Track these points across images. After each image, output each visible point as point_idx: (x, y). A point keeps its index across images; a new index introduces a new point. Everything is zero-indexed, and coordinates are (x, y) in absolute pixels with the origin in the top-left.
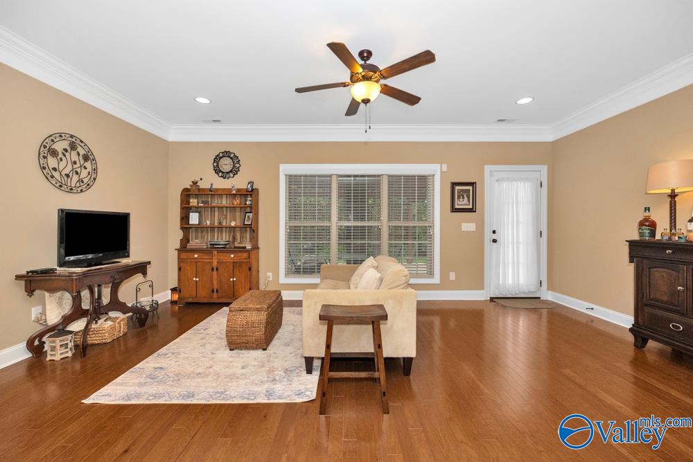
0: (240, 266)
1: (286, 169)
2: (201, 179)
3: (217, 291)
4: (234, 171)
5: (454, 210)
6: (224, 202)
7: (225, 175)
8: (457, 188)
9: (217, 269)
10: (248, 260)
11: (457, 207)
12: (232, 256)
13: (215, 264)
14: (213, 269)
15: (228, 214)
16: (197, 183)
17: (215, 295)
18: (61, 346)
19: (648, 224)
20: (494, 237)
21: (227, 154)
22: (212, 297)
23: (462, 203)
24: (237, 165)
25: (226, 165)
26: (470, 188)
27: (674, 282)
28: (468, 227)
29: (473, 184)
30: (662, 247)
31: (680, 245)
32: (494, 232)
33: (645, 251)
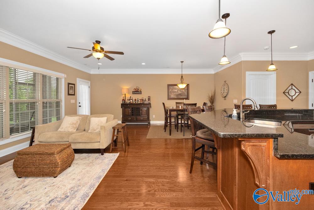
5: (69, 94)
8: (70, 85)
11: (70, 93)
20: (80, 105)
23: (71, 92)
26: (73, 86)
27: (129, 111)
28: (73, 101)
29: (74, 85)
30: (127, 104)
31: (130, 104)
32: (80, 103)
33: (124, 105)
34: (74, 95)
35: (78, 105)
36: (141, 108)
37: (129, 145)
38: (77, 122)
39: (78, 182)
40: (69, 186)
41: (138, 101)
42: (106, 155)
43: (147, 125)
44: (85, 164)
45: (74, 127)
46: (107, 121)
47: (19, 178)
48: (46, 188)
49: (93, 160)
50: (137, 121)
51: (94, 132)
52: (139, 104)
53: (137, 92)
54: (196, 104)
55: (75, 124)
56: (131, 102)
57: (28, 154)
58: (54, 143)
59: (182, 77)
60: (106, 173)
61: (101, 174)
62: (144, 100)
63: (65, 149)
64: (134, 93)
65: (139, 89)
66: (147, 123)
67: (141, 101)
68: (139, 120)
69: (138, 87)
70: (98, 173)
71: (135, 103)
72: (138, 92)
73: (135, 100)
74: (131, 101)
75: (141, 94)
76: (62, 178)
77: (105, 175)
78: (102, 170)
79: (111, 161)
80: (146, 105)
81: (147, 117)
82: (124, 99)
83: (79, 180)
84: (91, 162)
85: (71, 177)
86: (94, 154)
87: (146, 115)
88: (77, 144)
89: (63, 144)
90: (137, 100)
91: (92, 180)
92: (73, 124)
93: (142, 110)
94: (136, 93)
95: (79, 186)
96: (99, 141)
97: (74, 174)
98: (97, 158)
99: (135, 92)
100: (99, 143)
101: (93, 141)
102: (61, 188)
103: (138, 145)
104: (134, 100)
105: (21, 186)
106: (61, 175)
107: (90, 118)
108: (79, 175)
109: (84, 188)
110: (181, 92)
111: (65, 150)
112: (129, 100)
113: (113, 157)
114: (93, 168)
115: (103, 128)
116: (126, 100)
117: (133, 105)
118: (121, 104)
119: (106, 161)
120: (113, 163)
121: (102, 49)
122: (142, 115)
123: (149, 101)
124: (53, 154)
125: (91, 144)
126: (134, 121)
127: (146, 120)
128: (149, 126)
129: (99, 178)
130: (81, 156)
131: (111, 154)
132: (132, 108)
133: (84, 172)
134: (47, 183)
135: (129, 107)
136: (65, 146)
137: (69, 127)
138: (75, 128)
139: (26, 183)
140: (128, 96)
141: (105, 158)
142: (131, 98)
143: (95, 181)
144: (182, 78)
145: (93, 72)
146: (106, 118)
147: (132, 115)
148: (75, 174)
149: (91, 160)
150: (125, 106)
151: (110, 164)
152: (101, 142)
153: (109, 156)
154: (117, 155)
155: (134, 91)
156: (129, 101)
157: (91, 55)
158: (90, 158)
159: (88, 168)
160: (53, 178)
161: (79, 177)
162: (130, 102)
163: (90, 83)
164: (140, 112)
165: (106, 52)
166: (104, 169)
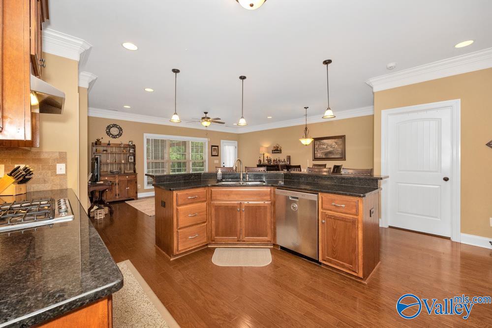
0: (131, 182)
1: (147, 136)
2: (102, 138)
3: (119, 195)
4: (120, 135)
5: (212, 156)
6: (114, 150)
7: (114, 137)
8: (213, 148)
9: (118, 184)
10: (135, 179)
11: (213, 154)
12: (127, 177)
13: (117, 182)
14: (116, 184)
16: (99, 140)
17: (117, 197)
18: (99, 213)
19: (260, 161)
20: (224, 165)
22: (116, 198)
23: (215, 153)
24: (121, 132)
25: (114, 131)
26: (217, 148)
28: (216, 162)
29: (218, 146)
32: (224, 163)
34: (217, 156)
35: (222, 165)
53: (276, 150)
54: (326, 165)
59: (306, 129)
65: (279, 147)
69: (278, 144)
72: (278, 150)
75: (281, 153)
82: (262, 159)
94: (276, 152)
99: (274, 151)
110: (332, 149)
116: (265, 161)
123: (288, 163)
144: (306, 131)
155: (273, 149)
163: (236, 143)
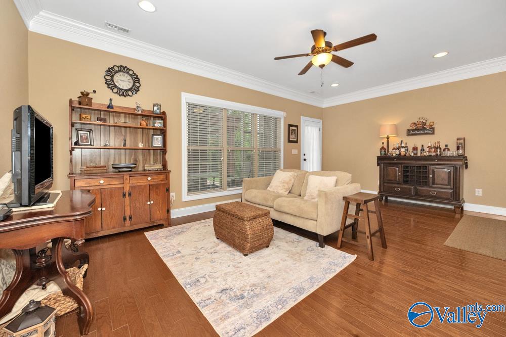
0: (157, 188)
1: (187, 98)
2: (95, 92)
3: (130, 218)
4: (135, 89)
5: (290, 141)
6: (122, 120)
7: (122, 93)
8: (291, 128)
9: (130, 194)
10: (166, 182)
11: (291, 139)
12: (149, 179)
13: (127, 189)
14: (124, 195)
15: (128, 135)
16: (88, 94)
17: (128, 222)
19: (384, 150)
20: (305, 157)
21: (123, 69)
22: (124, 226)
24: (137, 84)
25: (123, 81)
26: (296, 128)
27: (397, 172)
28: (295, 152)
29: (297, 126)
30: (392, 158)
31: (399, 157)
32: (304, 155)
33: (384, 160)
34: (296, 142)
35: (302, 157)
36: (432, 168)
37: (384, 246)
38: (290, 180)
39: (266, 280)
40: (253, 280)
41: (423, 150)
42: (328, 249)
43: (454, 211)
44: (288, 251)
45: (285, 187)
46: (337, 184)
47: (218, 239)
48: (229, 266)
49: (302, 251)
50: (418, 196)
51: (313, 200)
52: (425, 156)
53: (420, 129)
55: (287, 183)
56: (403, 154)
57: (223, 212)
58: (252, 204)
60: (315, 288)
61: (306, 285)
62: (443, 147)
63: (259, 216)
64: (411, 133)
65: (428, 123)
66: (452, 207)
67: (433, 150)
68: (425, 196)
69: (423, 118)
70: (302, 280)
71: (412, 154)
72: (424, 129)
73: (415, 149)
74: (403, 150)
75: (433, 133)
76: (252, 260)
77: (312, 290)
78: (311, 278)
79: (333, 267)
80: (450, 160)
81: (451, 191)
82: (386, 147)
83: (269, 277)
84: (298, 253)
85: (262, 265)
86: (309, 240)
87: (449, 187)
88: (283, 214)
89: (259, 209)
90: (420, 148)
91: (287, 290)
92: (284, 183)
93: (434, 172)
94: (417, 132)
95: (265, 288)
96: (315, 217)
97: (268, 261)
98: (310, 250)
99: (413, 130)
100: (315, 222)
101: (304, 216)
102: (243, 276)
103: (414, 254)
104: (411, 149)
105: (212, 250)
106: (253, 254)
107: (308, 176)
108: (272, 266)
109: (268, 297)
111: (260, 219)
112: (398, 149)
113: (340, 260)
114: (297, 265)
115: (324, 195)
116: (390, 150)
117: (409, 160)
118: (378, 157)
119: (324, 262)
120: (337, 272)
121: (328, 44)
122: (433, 184)
123: (461, 152)
124: (242, 219)
125: (302, 220)
126: (411, 195)
127: (447, 199)
128: (457, 216)
129: (300, 291)
130: (288, 237)
131: (339, 252)
132: (406, 167)
133: (281, 266)
134: (234, 259)
135: (396, 165)
136: (261, 213)
137: (280, 186)
138: (287, 189)
139: (218, 248)
140: (394, 141)
141: (325, 254)
142: (401, 144)
143: (290, 295)
145: (325, 104)
146: (334, 178)
147: (406, 182)
148: (268, 263)
149: (299, 249)
150: (386, 161)
151: (330, 273)
152: (319, 220)
153: (334, 253)
154: (351, 258)
155: (411, 128)
156: (397, 152)
157: (310, 65)
158: (300, 244)
159: (290, 262)
160: (242, 255)
161: (270, 272)
162: (400, 154)
163: (321, 123)
164: (426, 177)
165: (337, 49)
166: (314, 276)
